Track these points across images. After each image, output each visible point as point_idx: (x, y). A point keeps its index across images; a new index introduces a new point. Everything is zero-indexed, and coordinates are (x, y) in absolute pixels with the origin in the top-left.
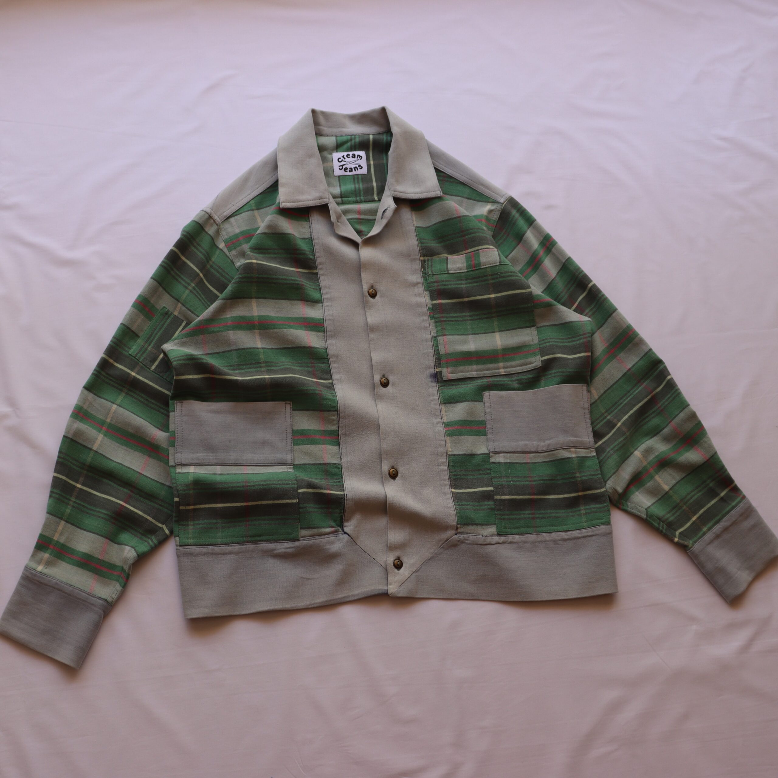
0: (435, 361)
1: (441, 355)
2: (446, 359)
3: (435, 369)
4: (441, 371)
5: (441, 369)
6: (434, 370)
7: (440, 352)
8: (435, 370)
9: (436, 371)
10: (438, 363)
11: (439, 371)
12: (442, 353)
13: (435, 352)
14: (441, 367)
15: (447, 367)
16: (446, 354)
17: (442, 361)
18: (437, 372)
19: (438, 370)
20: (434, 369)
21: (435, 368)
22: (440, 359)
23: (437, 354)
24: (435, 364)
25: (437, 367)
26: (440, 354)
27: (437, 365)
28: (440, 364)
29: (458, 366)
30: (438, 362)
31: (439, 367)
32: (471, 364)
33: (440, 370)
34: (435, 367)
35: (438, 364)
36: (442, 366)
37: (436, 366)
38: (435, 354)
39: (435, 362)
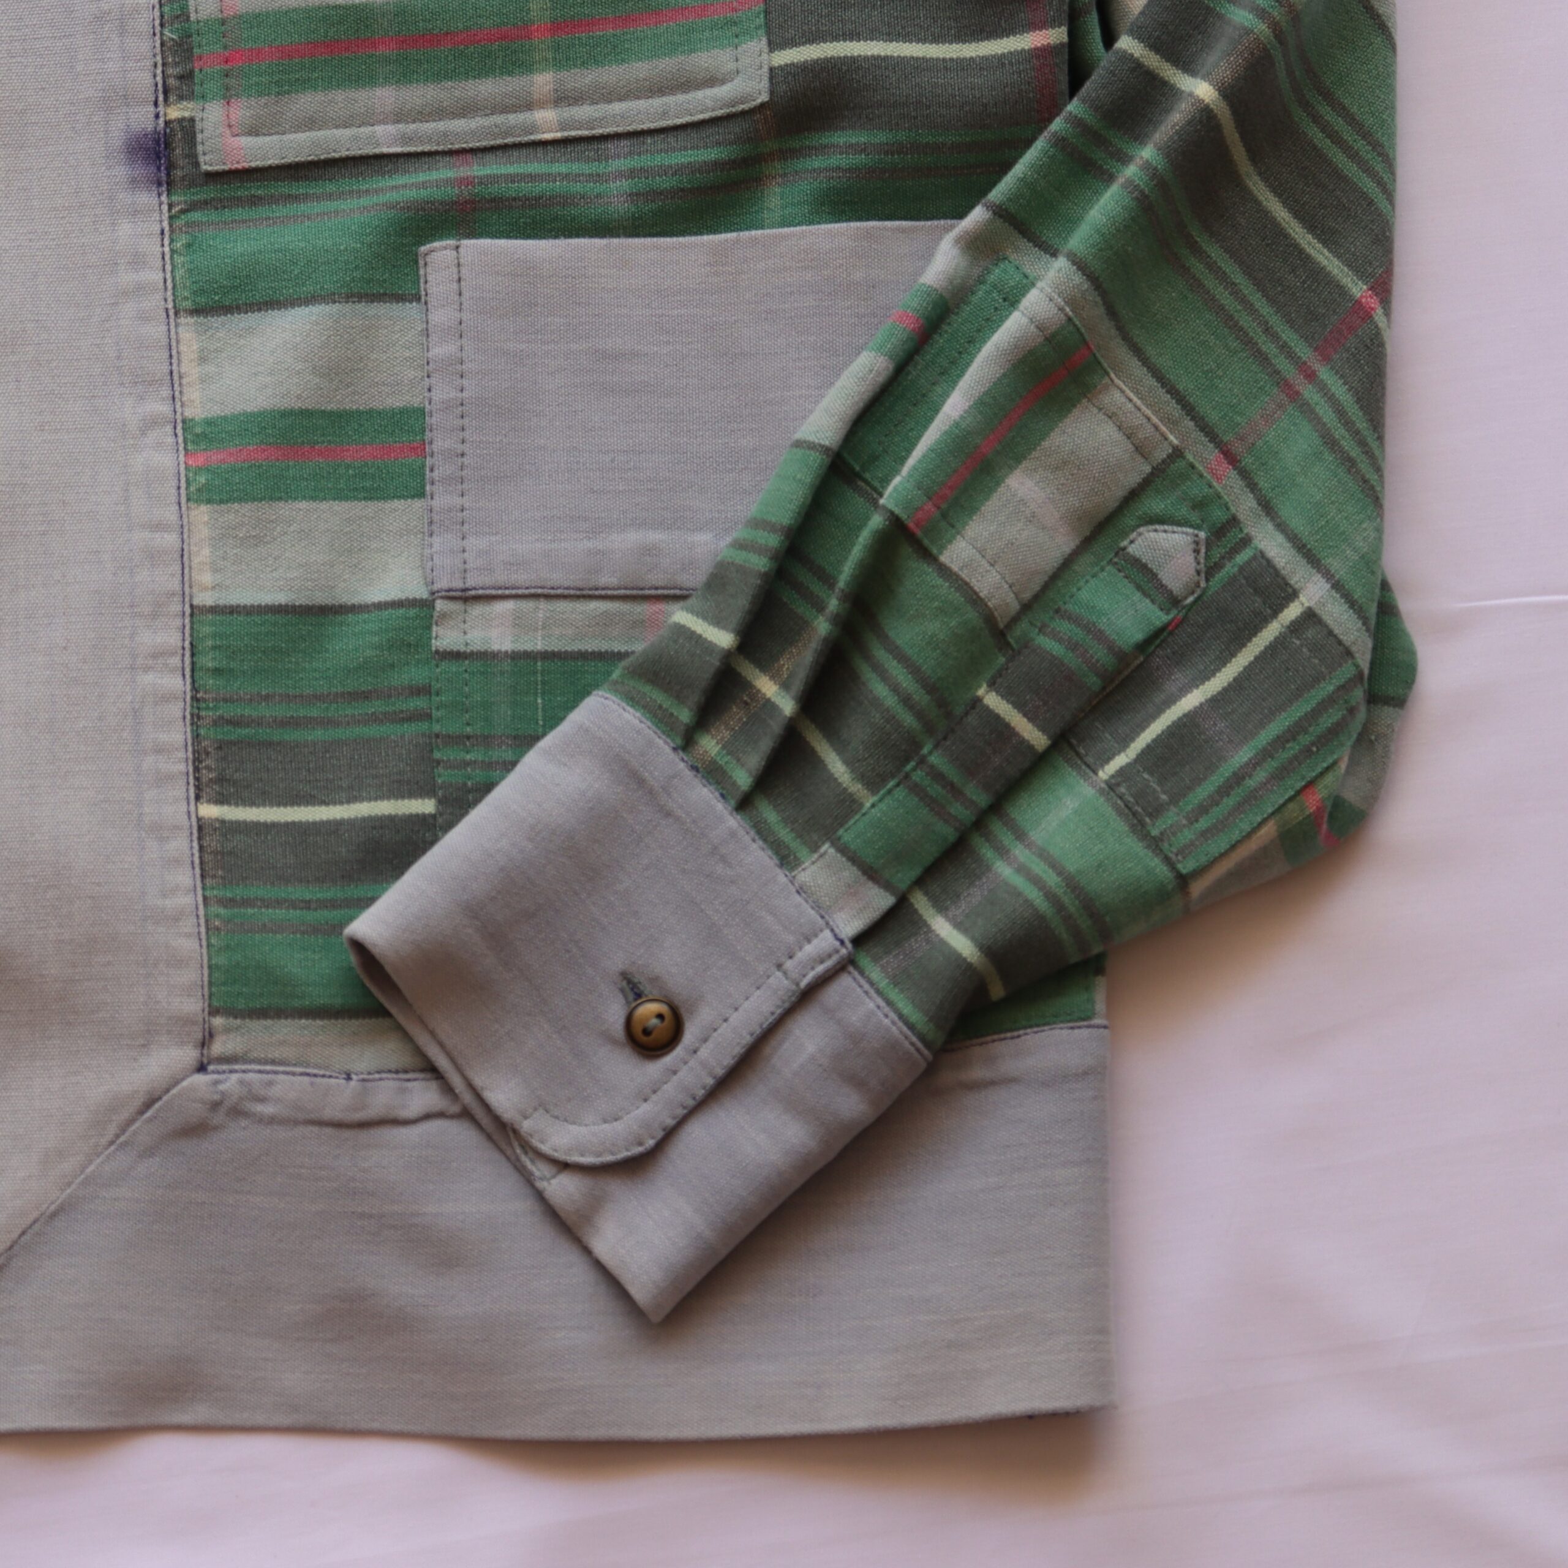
0: (159, 58)
1: (194, 27)
2: (225, 47)
3: (161, 109)
4: (192, 120)
5: (191, 105)
6: (152, 116)
7: (192, 9)
8: (157, 116)
9: (161, 121)
10: (178, 71)
11: (181, 121)
12: (203, 15)
13: (166, 9)
14: (190, 96)
15: (227, 96)
16: (223, 22)
17: (200, 58)
18: (167, 123)
19: (174, 113)
20: (152, 109)
21: (156, 104)
22: (190, 50)
23: (178, 17)
24: (159, 79)
25: (172, 98)
26: (193, 17)
27: (172, 82)
28: (187, 77)
29: (289, 92)
30: (176, 64)
31: (181, 98)
32: (366, 79)
33: (187, 114)
34: (161, 98)
35: (181, 77)
36: (197, 88)
37: (166, 92)
38: (162, 16)
39: (164, 65)
